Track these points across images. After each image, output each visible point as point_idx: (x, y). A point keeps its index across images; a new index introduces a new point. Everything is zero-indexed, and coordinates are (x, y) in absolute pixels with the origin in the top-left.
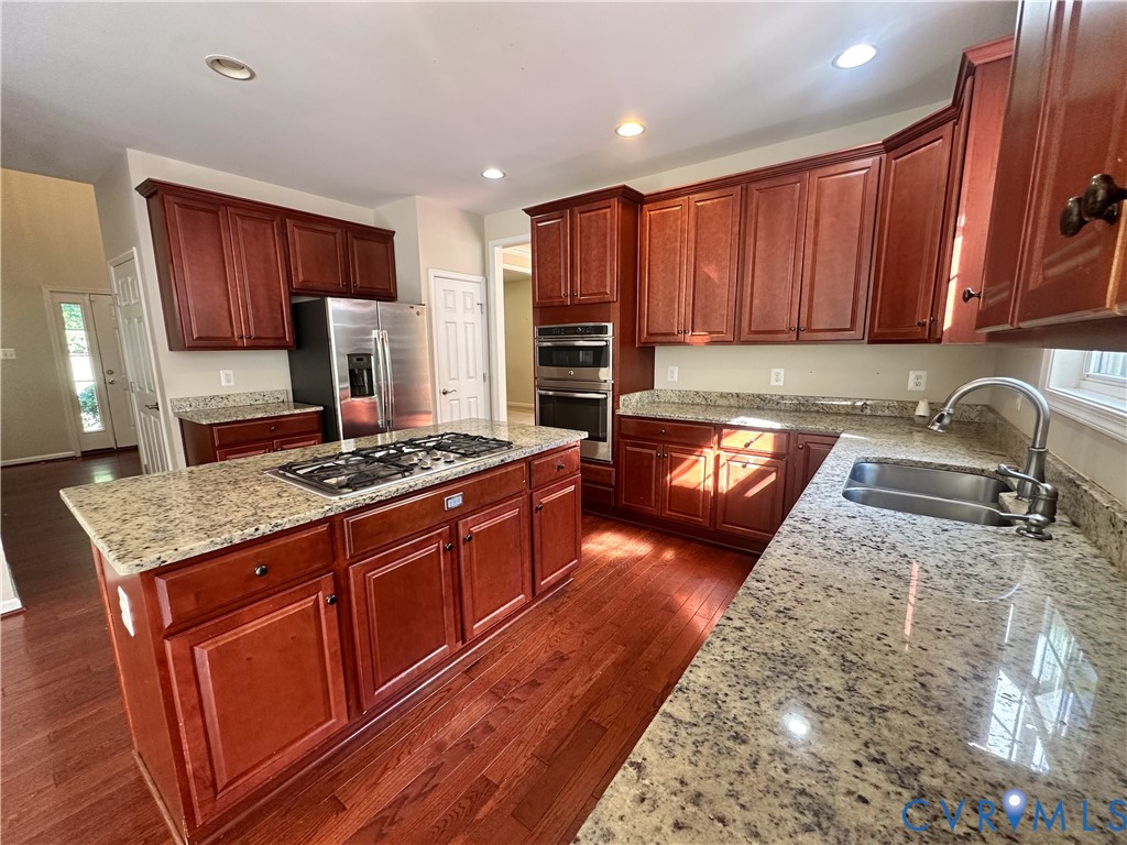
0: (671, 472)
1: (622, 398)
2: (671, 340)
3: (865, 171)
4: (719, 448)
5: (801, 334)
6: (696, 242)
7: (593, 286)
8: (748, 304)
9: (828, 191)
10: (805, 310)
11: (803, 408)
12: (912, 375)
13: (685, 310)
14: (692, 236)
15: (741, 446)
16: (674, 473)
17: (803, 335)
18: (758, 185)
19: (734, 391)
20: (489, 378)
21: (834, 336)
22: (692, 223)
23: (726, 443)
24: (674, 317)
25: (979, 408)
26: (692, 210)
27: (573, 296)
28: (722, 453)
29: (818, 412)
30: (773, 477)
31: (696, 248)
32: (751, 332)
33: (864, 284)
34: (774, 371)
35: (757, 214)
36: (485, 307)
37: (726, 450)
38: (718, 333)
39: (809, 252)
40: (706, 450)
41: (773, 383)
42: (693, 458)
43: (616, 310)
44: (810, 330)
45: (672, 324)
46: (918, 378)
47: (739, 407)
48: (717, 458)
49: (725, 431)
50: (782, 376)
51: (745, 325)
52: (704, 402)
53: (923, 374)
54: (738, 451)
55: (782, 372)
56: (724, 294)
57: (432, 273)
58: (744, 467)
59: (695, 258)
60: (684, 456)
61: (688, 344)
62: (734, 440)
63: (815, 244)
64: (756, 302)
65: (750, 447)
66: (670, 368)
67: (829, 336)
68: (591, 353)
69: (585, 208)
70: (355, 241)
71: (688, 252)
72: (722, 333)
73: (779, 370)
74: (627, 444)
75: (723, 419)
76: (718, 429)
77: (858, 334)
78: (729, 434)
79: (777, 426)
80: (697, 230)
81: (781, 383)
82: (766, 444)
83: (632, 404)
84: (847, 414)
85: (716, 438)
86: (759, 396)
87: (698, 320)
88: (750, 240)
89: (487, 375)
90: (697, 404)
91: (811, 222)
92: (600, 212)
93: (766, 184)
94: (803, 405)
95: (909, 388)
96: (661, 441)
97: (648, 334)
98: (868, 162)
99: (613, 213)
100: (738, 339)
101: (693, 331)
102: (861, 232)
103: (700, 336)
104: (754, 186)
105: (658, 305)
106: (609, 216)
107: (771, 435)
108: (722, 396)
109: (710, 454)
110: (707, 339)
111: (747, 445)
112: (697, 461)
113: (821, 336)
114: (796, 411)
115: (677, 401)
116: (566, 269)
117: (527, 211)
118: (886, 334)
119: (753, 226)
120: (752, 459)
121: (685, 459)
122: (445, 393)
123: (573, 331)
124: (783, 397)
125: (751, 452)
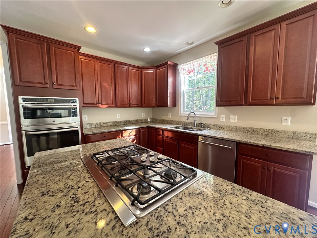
2: (93, 106)
3: (138, 71)
7: (66, 82)
8: (118, 96)
10: (131, 99)
11: (126, 123)
12: (143, 113)
13: (99, 96)
19: (108, 121)
22: (99, 69)
23: (123, 135)
24: (94, 98)
27: (52, 83)
30: (136, 141)
31: (101, 77)
34: (118, 115)
35: (118, 73)
37: (124, 137)
38: (110, 104)
39: (130, 86)
40: (118, 138)
41: (118, 118)
43: (79, 93)
44: (132, 104)
45: (94, 101)
49: (124, 131)
50: (120, 116)
51: (117, 102)
52: (99, 126)
53: (144, 113)
55: (120, 115)
56: (110, 92)
58: (130, 140)
59: (101, 80)
61: (100, 108)
62: (126, 134)
63: (131, 84)
64: (120, 96)
67: (136, 106)
72: (111, 104)
73: (118, 114)
75: (120, 129)
76: (121, 132)
77: (140, 105)
79: (136, 127)
80: (100, 71)
81: (120, 118)
82: (134, 133)
84: (134, 123)
86: (115, 122)
87: (104, 100)
88: (117, 79)
90: (97, 127)
92: (67, 51)
97: (84, 104)
98: (139, 69)
99: (75, 55)
100: (116, 106)
101: (102, 103)
102: (139, 84)
103: (104, 105)
104: (116, 65)
106: (73, 55)
107: (135, 130)
108: (105, 123)
110: (107, 106)
111: (129, 134)
113: (134, 106)
115: (89, 127)
118: (146, 105)
120: (131, 137)
123: (53, 100)
124: (121, 121)
125: (131, 136)
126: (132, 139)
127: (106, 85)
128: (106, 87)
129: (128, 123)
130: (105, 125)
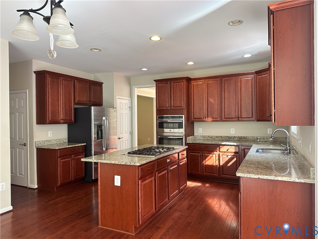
0: (205, 160)
1: (188, 138)
2: (200, 120)
3: (251, 78)
4: (219, 151)
5: (239, 119)
6: (207, 92)
7: (178, 104)
8: (224, 110)
9: (243, 82)
10: (239, 112)
11: (241, 140)
12: (268, 130)
13: (205, 112)
14: (206, 91)
15: (226, 150)
16: (206, 160)
17: (240, 119)
18: (224, 79)
19: (220, 135)
20: (132, 133)
21: (248, 119)
22: (206, 87)
23: (221, 150)
24: (202, 113)
25: (285, 138)
26: (206, 83)
27: (171, 106)
28: (220, 153)
29: (245, 141)
30: (235, 159)
31: (207, 94)
32: (225, 118)
33: (254, 106)
35: (225, 86)
36: (131, 108)
37: (221, 152)
38: (215, 118)
39: (239, 97)
40: (215, 152)
41: (232, 133)
42: (211, 155)
43: (185, 111)
44: (241, 117)
45: (201, 115)
46: (270, 130)
47: (222, 140)
48: (219, 155)
50: (234, 131)
51: (223, 116)
53: (271, 129)
54: (225, 152)
55: (234, 129)
56: (216, 107)
57: (117, 97)
58: (227, 156)
59: (208, 97)
60: (209, 155)
61: (206, 121)
62: (223, 149)
63: (241, 95)
64: (226, 110)
65: (228, 151)
66: (199, 129)
67: (246, 119)
68: (177, 124)
69: (175, 81)
70: (92, 86)
71: (205, 95)
72: (217, 118)
73: (232, 129)
74: (190, 152)
75: (220, 143)
76: (219, 146)
77: (254, 119)
78: (222, 147)
79: (235, 144)
80: (208, 89)
81: (234, 133)
82: (233, 149)
83: (190, 140)
84: (253, 141)
85: (218, 148)
86: (228, 137)
87: (209, 114)
88: (223, 93)
89: (131, 132)
90: (209, 140)
91: (239, 89)
92: (180, 83)
93: (227, 79)
94: (241, 139)
95: (268, 133)
96: (201, 151)
97: (194, 118)
98: (252, 76)
99: (184, 84)
100: (221, 120)
101: (208, 118)
102: (252, 93)
103: (210, 119)
104: (223, 79)
105: (196, 110)
106: (183, 84)
107: (234, 147)
108: (216, 137)
109: (216, 153)
110: (212, 120)
111: (228, 150)
112: (212, 156)
113: (244, 119)
114: (239, 141)
115: (202, 139)
116: (168, 99)
117: (155, 81)
118: (260, 119)
119: (224, 89)
120: (229, 154)
121: (209, 156)
122: (119, 139)
123: (171, 117)
124: (235, 137)
125: (229, 152)
126: (231, 156)
127: (211, 100)
128: (212, 102)
129: (244, 140)
130: (216, 139)
